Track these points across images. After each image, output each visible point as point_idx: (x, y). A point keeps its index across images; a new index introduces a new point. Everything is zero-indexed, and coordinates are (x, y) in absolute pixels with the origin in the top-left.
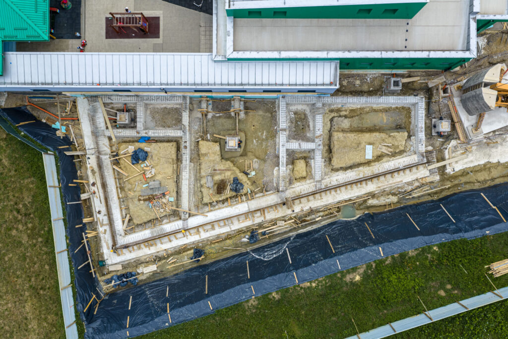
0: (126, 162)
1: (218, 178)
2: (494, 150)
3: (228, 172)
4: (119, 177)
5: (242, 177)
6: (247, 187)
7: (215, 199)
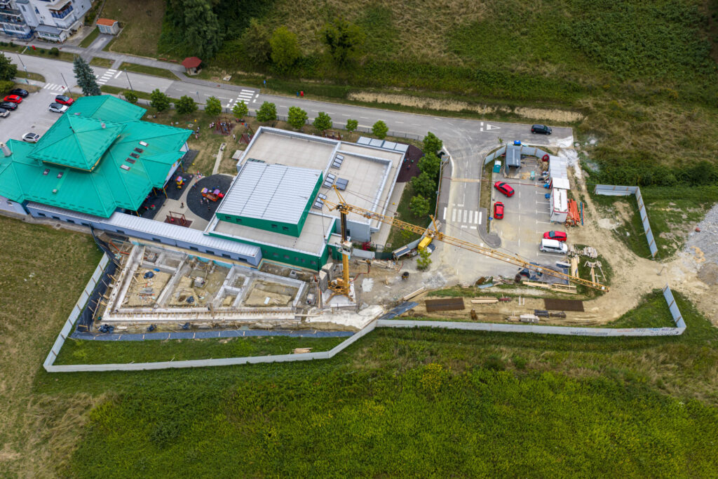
0: (142, 277)
1: (183, 294)
2: (335, 317)
3: (189, 292)
4: (133, 282)
5: (196, 297)
6: (195, 303)
7: (176, 303)
